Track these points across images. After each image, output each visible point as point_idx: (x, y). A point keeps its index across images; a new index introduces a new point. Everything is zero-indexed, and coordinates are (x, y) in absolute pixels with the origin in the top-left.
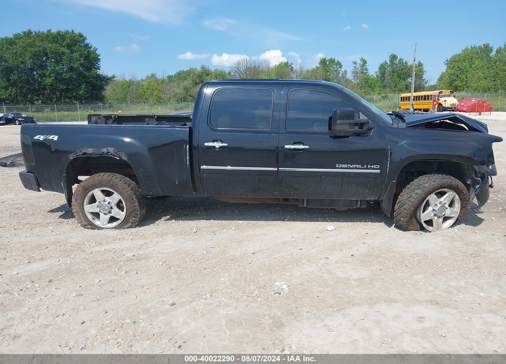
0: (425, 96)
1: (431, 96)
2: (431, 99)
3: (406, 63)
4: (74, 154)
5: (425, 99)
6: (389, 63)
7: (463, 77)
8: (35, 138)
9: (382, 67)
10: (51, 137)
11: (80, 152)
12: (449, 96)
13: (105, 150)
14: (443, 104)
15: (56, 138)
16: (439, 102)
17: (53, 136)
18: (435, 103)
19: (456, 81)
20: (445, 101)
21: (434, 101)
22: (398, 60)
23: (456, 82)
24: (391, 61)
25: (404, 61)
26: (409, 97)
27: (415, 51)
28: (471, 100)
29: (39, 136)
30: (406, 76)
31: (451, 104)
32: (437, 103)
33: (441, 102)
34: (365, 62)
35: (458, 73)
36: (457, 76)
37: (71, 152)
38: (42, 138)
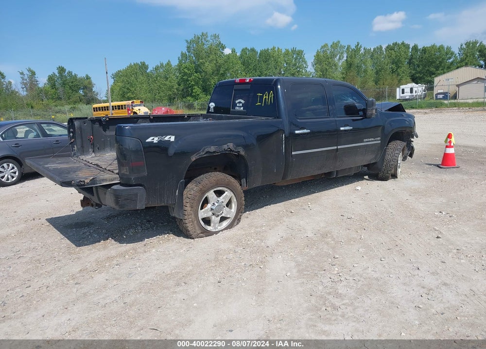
0: (119, 106)
1: (125, 105)
2: (125, 108)
3: (75, 75)
4: (196, 155)
5: (119, 109)
6: (58, 75)
7: (133, 89)
8: (147, 141)
9: (51, 79)
10: (167, 138)
11: (203, 151)
12: (140, 105)
13: (225, 147)
14: (138, 112)
15: (173, 139)
16: (134, 110)
17: (169, 137)
18: (130, 112)
19: (127, 93)
20: (139, 110)
21: (129, 110)
22: (66, 72)
23: (129, 94)
24: (59, 73)
25: (73, 74)
26: (107, 107)
27: (106, 65)
28: (161, 109)
29: (152, 138)
30: (77, 88)
31: (144, 113)
32: (132, 112)
33: (136, 111)
34: (33, 73)
35: (128, 86)
36: (128, 89)
37: (193, 153)
38: (156, 140)
